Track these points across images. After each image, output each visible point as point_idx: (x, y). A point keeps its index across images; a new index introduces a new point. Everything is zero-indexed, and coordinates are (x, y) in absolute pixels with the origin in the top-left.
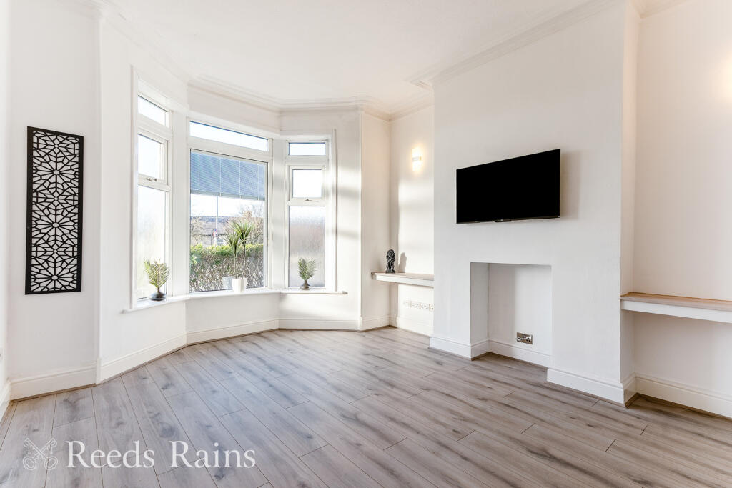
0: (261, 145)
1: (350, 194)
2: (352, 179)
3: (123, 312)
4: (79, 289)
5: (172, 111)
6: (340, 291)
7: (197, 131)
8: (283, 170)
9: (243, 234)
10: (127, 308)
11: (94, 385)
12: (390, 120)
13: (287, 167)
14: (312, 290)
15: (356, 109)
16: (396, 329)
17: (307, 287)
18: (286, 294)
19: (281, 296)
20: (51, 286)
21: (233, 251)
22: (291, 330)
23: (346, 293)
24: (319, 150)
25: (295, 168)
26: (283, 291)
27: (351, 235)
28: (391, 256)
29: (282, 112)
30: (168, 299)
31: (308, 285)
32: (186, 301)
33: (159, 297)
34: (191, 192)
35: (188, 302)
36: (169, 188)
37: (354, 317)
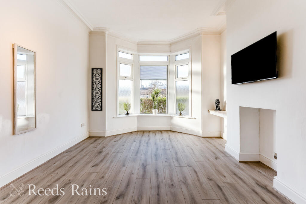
0: (165, 59)
1: (197, 74)
2: (197, 67)
3: (114, 118)
4: (102, 110)
5: (134, 54)
6: (193, 117)
7: (143, 59)
8: (173, 66)
9: (157, 93)
10: (115, 117)
11: (105, 137)
12: (220, 34)
13: (175, 65)
14: (183, 116)
15: (199, 34)
16: (222, 139)
17: (181, 115)
18: (173, 117)
19: (171, 118)
20: (96, 109)
21: (152, 99)
22: (174, 132)
23: (196, 119)
24: (187, 56)
25: (177, 65)
26: (171, 116)
27: (197, 92)
28: (218, 102)
29: (171, 45)
30: (130, 115)
31: (181, 114)
32: (137, 116)
33: (127, 114)
34: (140, 79)
35: (138, 116)
36: (132, 79)
37: (198, 130)
